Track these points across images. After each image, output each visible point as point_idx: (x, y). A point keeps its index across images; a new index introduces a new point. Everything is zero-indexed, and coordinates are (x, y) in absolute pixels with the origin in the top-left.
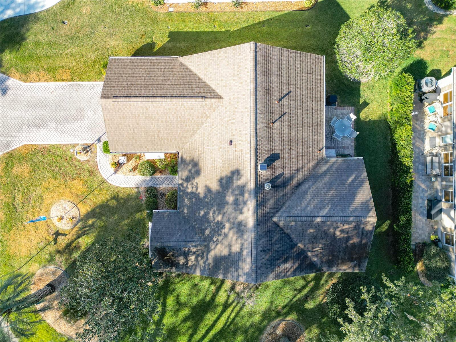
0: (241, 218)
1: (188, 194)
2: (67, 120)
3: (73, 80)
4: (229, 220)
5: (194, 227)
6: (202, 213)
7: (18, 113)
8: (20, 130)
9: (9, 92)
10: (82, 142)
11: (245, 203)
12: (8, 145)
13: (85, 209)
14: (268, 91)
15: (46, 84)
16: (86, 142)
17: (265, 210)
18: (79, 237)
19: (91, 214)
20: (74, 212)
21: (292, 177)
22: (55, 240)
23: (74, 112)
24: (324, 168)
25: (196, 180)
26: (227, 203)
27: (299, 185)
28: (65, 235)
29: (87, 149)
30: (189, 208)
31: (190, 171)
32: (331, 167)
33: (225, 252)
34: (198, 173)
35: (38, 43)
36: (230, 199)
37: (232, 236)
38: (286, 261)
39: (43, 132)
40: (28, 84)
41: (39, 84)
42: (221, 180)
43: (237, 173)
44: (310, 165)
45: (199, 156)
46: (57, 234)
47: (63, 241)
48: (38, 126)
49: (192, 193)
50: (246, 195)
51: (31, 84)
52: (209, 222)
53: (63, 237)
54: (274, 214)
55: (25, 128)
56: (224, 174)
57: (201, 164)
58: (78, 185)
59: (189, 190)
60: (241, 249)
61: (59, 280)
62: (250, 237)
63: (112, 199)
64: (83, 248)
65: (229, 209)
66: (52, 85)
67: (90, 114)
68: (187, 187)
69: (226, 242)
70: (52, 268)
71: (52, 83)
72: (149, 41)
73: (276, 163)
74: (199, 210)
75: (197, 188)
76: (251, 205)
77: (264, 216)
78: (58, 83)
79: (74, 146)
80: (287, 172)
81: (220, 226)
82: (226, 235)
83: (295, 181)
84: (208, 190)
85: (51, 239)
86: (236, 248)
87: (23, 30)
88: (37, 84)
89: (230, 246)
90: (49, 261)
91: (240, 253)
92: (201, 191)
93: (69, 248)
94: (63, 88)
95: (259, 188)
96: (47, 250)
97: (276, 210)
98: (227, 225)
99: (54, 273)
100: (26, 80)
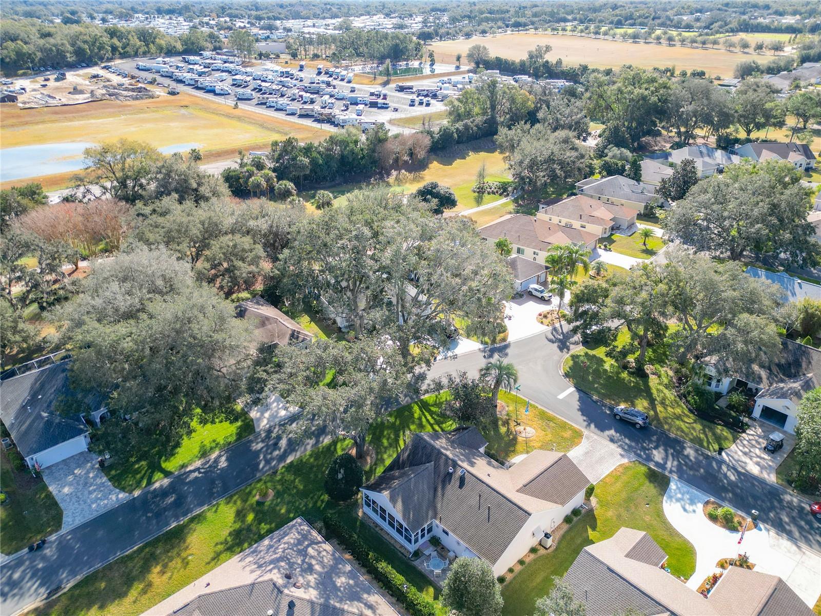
3: (602, 481)
7: (603, 451)
9: (619, 456)
12: (587, 438)
13: (520, 439)
14: (499, 506)
15: (610, 470)
17: (442, 461)
18: (508, 429)
19: (515, 439)
20: (523, 435)
21: (443, 488)
22: (516, 422)
24: (430, 513)
27: (435, 490)
28: (515, 426)
32: (427, 516)
35: (642, 484)
38: (409, 456)
40: (617, 465)
44: (439, 506)
46: (518, 424)
47: (513, 423)
54: (435, 464)
55: (591, 449)
63: (514, 450)
64: (501, 427)
70: (504, 413)
71: (608, 472)
73: (458, 483)
77: (440, 458)
80: (449, 487)
83: (440, 489)
85: (518, 421)
87: (656, 484)
90: (508, 414)
93: (506, 423)
95: (455, 465)
96: (514, 417)
97: (436, 467)
99: (500, 412)
100: (621, 465)
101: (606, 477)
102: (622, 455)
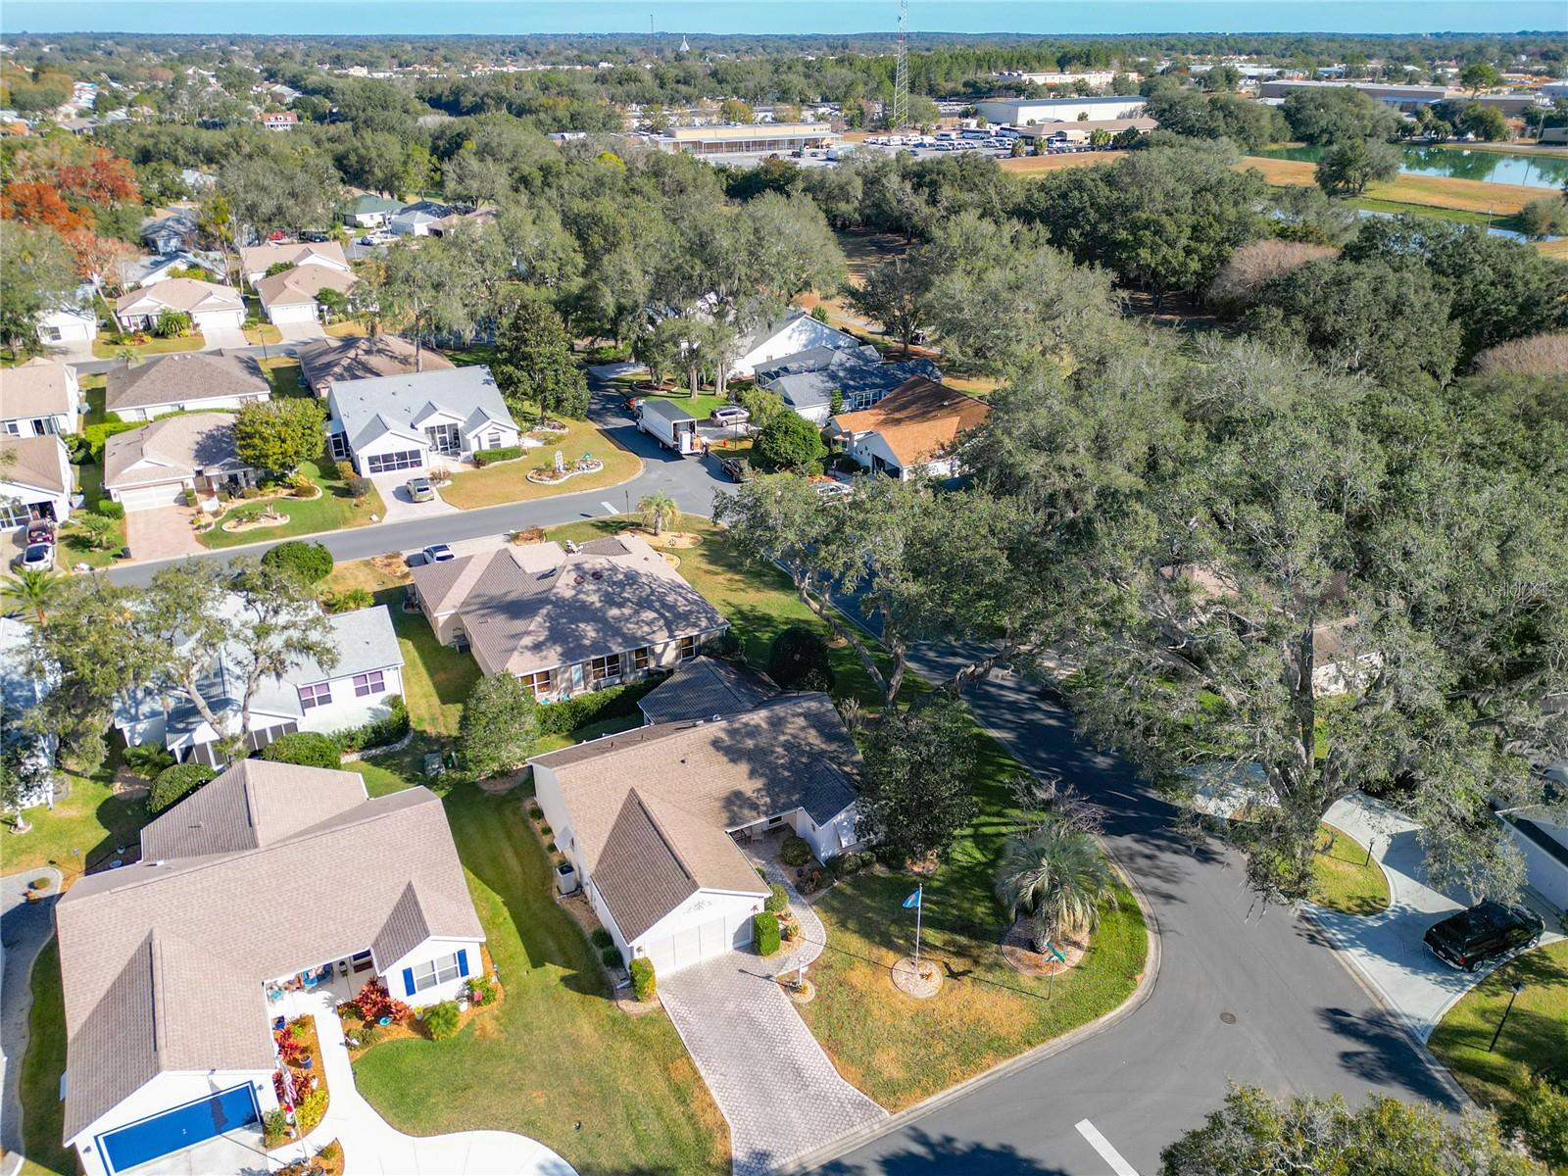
0: (764, 725)
1: (773, 800)
2: (760, 1033)
3: (685, 1053)
4: (775, 738)
5: (810, 779)
6: (786, 774)
7: (794, 1114)
8: (821, 1097)
9: (761, 1146)
10: (786, 999)
11: (746, 725)
12: (860, 1105)
13: (889, 957)
15: (713, 1092)
16: (782, 993)
18: (935, 948)
19: (890, 945)
20: (903, 965)
22: (964, 973)
23: (742, 1029)
25: (749, 794)
26: (756, 746)
28: (947, 965)
29: (791, 987)
30: (790, 794)
31: (740, 807)
33: (813, 732)
34: (738, 795)
35: (640, 1142)
36: (750, 743)
37: (790, 729)
39: (802, 1060)
40: (728, 1120)
41: (718, 1101)
42: (733, 761)
43: (716, 744)
45: (717, 800)
46: (953, 975)
47: (958, 965)
48: (798, 1072)
49: (769, 795)
50: (736, 725)
51: (726, 1116)
52: (792, 762)
53: (952, 967)
55: (812, 1090)
56: (725, 759)
57: (725, 793)
58: (859, 976)
59: (768, 800)
60: (799, 715)
61: (1018, 942)
62: (780, 710)
63: (848, 929)
64: (947, 936)
65: (763, 741)
66: (710, 1080)
67: (730, 1006)
68: (765, 804)
69: (802, 735)
70: (1009, 961)
71: (707, 1083)
72: (562, 987)
74: (785, 779)
75: (759, 790)
76: (745, 718)
78: (703, 1073)
79: (797, 1006)
81: (787, 746)
82: (794, 737)
84: (752, 774)
85: (966, 979)
86: (801, 722)
88: (720, 1106)
89: (803, 729)
90: (1001, 967)
91: (806, 715)
92: (759, 783)
93: (961, 952)
94: (707, 1062)
96: (990, 977)
98: (782, 738)
99: (1012, 954)
100: (723, 1128)
101: (695, 1072)
102: (762, 1156)
